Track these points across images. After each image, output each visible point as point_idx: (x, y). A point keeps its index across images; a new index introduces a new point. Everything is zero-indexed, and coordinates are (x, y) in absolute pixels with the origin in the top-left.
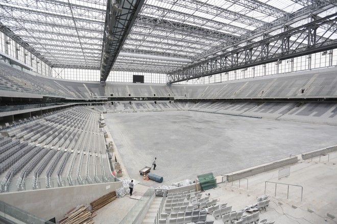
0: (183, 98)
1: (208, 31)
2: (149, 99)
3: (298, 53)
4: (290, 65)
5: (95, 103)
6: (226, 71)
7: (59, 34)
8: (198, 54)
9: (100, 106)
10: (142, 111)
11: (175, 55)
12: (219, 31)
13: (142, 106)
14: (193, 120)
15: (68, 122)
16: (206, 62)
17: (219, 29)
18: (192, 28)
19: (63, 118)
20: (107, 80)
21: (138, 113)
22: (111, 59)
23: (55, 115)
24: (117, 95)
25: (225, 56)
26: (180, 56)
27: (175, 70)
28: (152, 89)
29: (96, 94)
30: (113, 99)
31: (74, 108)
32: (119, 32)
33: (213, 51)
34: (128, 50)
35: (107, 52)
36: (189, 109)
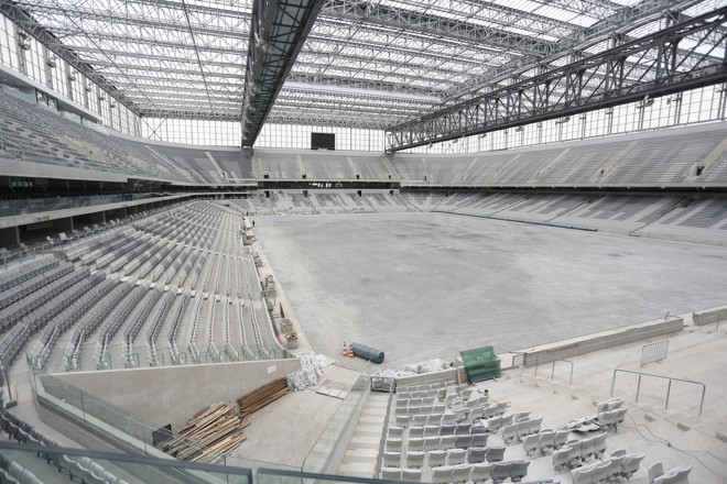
0: (420, 183)
1: (482, 30)
2: (346, 185)
3: (697, 78)
4: (673, 110)
5: (231, 192)
6: (519, 122)
7: (155, 43)
8: (455, 84)
9: (242, 200)
10: (331, 211)
11: (404, 88)
12: (507, 29)
13: (330, 199)
14: (443, 233)
15: (179, 233)
16: (475, 103)
17: (508, 25)
18: (446, 23)
19: (168, 224)
20: (256, 144)
21: (323, 214)
22: (265, 97)
23: (151, 219)
24: (278, 176)
25: (518, 88)
26: (415, 89)
27: (403, 121)
28: (352, 164)
29: (233, 174)
30: (268, 185)
31: (189, 204)
32: (285, 35)
33: (491, 78)
34: (302, 77)
35: (258, 82)
36: (432, 207)
